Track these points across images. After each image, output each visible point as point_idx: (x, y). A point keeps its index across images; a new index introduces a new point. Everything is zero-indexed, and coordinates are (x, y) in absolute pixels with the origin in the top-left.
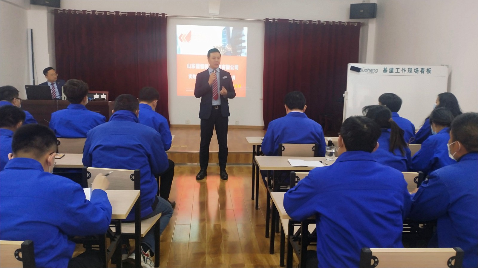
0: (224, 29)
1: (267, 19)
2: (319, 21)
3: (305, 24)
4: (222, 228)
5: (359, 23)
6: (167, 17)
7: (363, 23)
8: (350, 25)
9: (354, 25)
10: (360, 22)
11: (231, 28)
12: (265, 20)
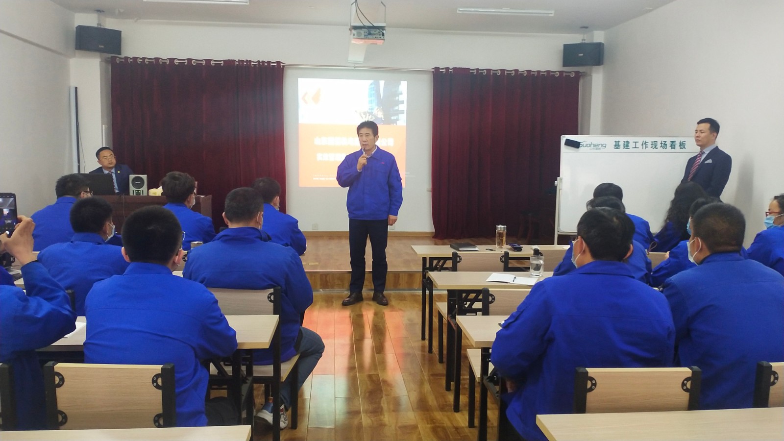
0: (371, 84)
1: (437, 69)
2: (516, 71)
3: (495, 74)
4: (381, 379)
5: (577, 73)
6: (283, 66)
7: (584, 72)
8: (564, 75)
9: (569, 75)
10: (579, 71)
11: (382, 83)
12: (433, 70)
